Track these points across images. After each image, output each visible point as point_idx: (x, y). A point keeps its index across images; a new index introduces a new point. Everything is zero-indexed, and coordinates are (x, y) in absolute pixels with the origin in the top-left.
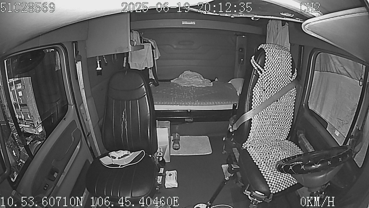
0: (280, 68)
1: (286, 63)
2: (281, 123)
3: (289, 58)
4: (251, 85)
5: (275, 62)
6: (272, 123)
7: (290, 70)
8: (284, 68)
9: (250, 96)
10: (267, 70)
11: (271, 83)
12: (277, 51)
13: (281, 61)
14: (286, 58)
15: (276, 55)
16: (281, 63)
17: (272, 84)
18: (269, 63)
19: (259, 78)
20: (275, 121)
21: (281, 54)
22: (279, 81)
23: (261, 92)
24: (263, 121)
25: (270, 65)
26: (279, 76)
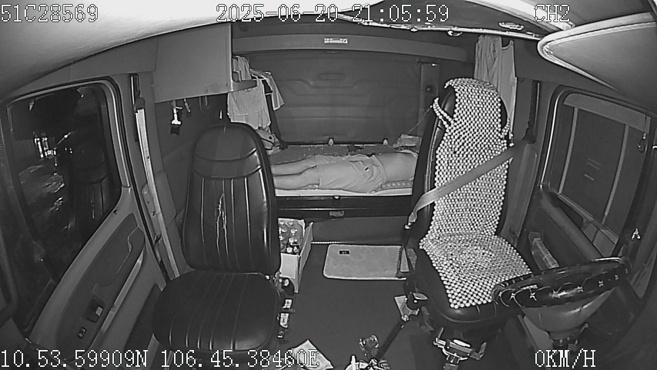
0: (480, 117)
1: (491, 110)
2: (485, 206)
3: (495, 102)
4: (434, 143)
5: (473, 108)
6: (470, 207)
7: (497, 121)
8: (488, 117)
9: (432, 161)
10: (459, 120)
11: (465, 142)
12: (475, 90)
13: (482, 106)
14: (491, 101)
15: (473, 97)
16: (482, 110)
17: (467, 142)
18: (462, 109)
19: (446, 133)
20: (474, 203)
21: (482, 95)
22: (479, 138)
23: (450, 156)
24: (454, 203)
25: (464, 113)
26: (480, 130)
